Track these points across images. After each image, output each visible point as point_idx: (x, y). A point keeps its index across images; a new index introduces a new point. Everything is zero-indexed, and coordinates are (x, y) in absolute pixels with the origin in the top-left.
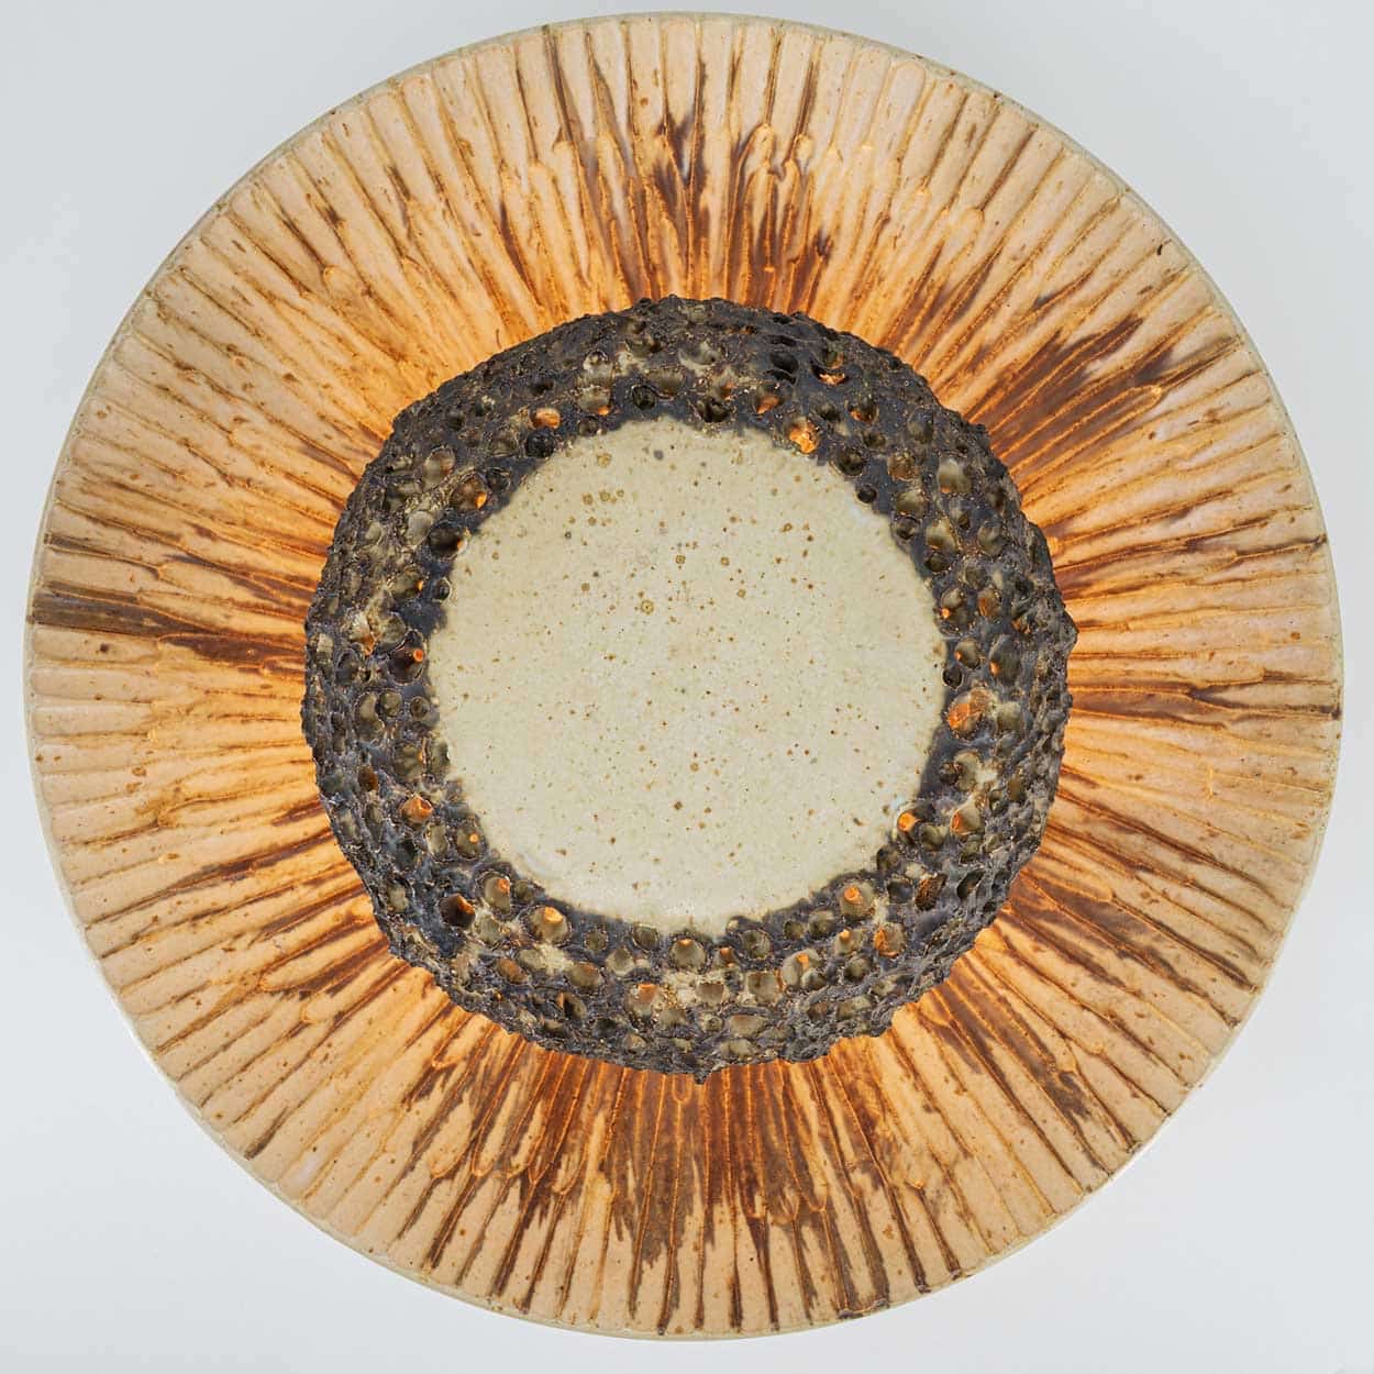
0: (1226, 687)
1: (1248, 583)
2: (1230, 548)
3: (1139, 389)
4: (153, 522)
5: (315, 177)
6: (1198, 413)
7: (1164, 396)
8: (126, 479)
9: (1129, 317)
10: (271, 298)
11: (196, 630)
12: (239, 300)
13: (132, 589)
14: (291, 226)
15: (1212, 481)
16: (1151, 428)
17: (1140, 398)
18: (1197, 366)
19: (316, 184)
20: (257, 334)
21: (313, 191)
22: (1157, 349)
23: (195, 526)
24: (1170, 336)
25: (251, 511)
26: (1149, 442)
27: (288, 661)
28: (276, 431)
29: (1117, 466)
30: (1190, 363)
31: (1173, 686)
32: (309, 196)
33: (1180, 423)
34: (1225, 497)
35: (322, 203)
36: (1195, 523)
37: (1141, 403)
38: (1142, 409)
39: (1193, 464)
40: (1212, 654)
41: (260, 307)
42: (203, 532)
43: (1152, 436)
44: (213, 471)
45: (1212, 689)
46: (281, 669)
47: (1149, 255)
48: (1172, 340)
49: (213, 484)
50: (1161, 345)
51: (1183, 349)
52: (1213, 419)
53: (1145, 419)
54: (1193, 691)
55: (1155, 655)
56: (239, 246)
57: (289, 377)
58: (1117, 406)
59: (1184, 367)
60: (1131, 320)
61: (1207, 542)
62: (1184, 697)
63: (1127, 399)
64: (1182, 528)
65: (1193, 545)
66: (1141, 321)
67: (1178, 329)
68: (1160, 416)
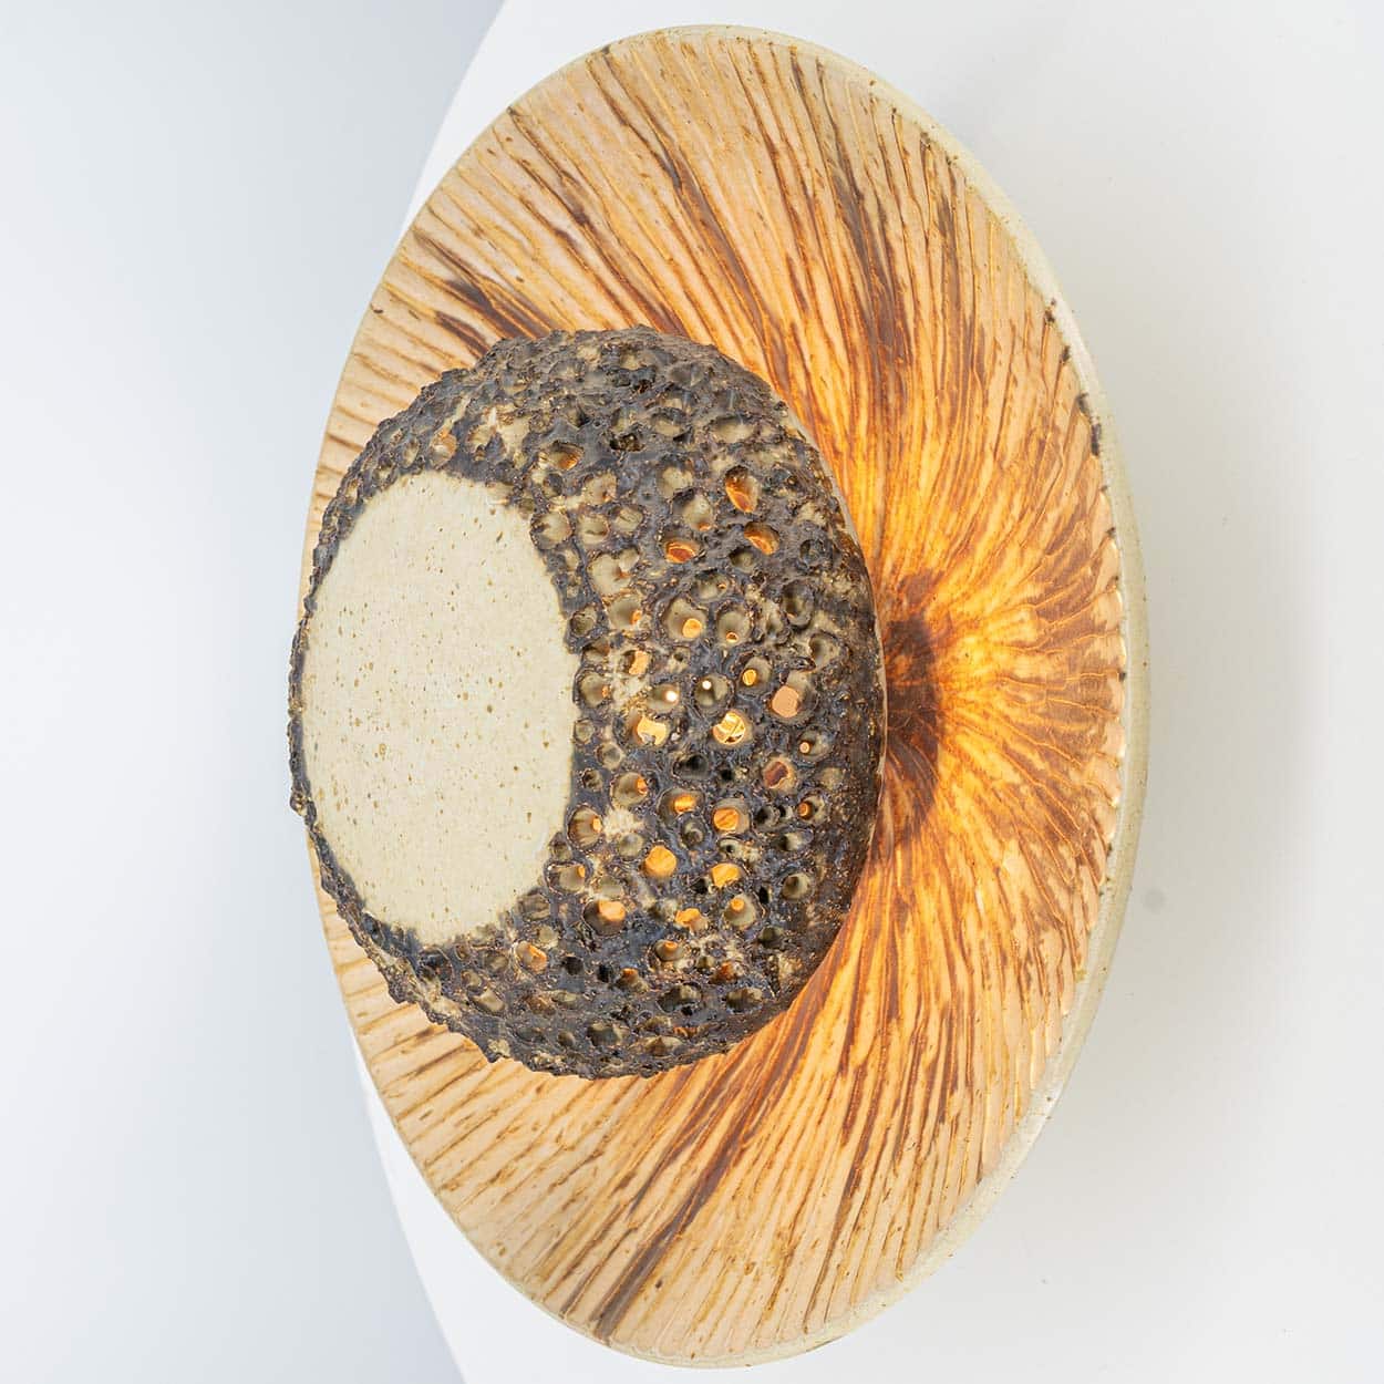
0: (656, 155)
1: (577, 162)
2: (563, 185)
3: (492, 301)
4: (597, 1225)
5: (392, 1044)
6: (484, 244)
7: (485, 278)
8: (555, 1240)
9: (438, 324)
10: (474, 1095)
11: (690, 1202)
12: (466, 1122)
13: (633, 1250)
14: (421, 1070)
15: (523, 215)
16: (516, 282)
17: (498, 297)
18: (447, 256)
19: (396, 1044)
20: (495, 1112)
21: (399, 1047)
22: (452, 294)
23: (616, 1190)
24: (437, 286)
25: (629, 1138)
26: (526, 280)
27: (752, 1120)
28: (576, 1109)
29: (559, 304)
30: (448, 262)
31: (685, 205)
32: (403, 1052)
33: (499, 258)
34: (528, 202)
35: (412, 1042)
36: (564, 222)
37: (502, 295)
38: (505, 293)
39: (520, 236)
40: (644, 176)
41: (478, 1107)
42: (624, 1184)
43: (521, 280)
44: (585, 1167)
45: (664, 168)
46: (754, 1129)
47: (385, 320)
48: (439, 283)
49: (596, 1169)
50: (447, 291)
51: (444, 272)
52: (478, 232)
53: (509, 288)
54: (678, 185)
55: (674, 226)
56: (426, 1115)
57: (539, 1090)
58: (514, 316)
59: (459, 271)
60: (440, 321)
61: (572, 208)
62: (684, 190)
63: (504, 308)
64: (574, 232)
65: (581, 219)
66: (438, 314)
67: (430, 280)
68: (502, 276)
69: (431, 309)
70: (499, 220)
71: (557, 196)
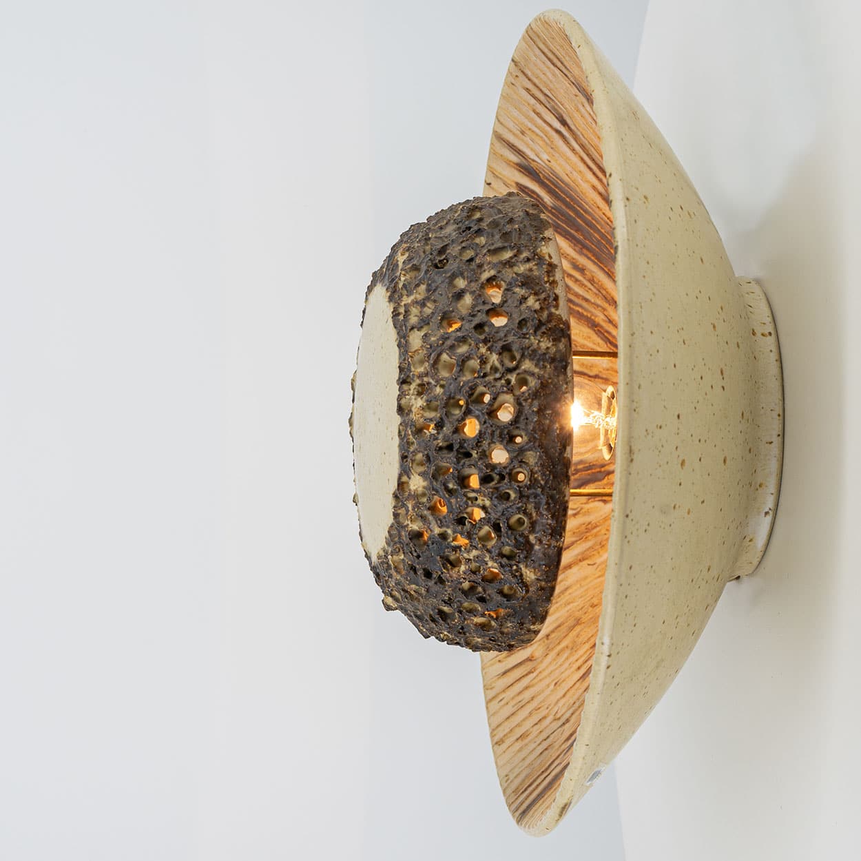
2: (548, 102)
3: (540, 175)
6: (528, 140)
7: (534, 161)
9: (518, 190)
10: (526, 688)
12: (519, 704)
15: (539, 121)
16: (548, 163)
17: (543, 172)
18: (512, 147)
20: (533, 698)
22: (521, 171)
24: (512, 166)
26: (552, 161)
29: (570, 175)
33: (537, 148)
34: (538, 113)
36: (557, 125)
38: (545, 170)
39: (542, 134)
43: (549, 161)
44: (559, 730)
47: (493, 189)
48: (512, 164)
50: (517, 169)
51: (515, 158)
52: (523, 132)
53: (546, 167)
56: (501, 700)
58: (553, 184)
59: (520, 157)
60: (519, 188)
61: (557, 116)
63: (548, 180)
64: (563, 129)
65: (564, 123)
66: (517, 184)
67: (508, 162)
68: (540, 159)
69: (513, 181)
70: (530, 125)
71: (548, 108)
